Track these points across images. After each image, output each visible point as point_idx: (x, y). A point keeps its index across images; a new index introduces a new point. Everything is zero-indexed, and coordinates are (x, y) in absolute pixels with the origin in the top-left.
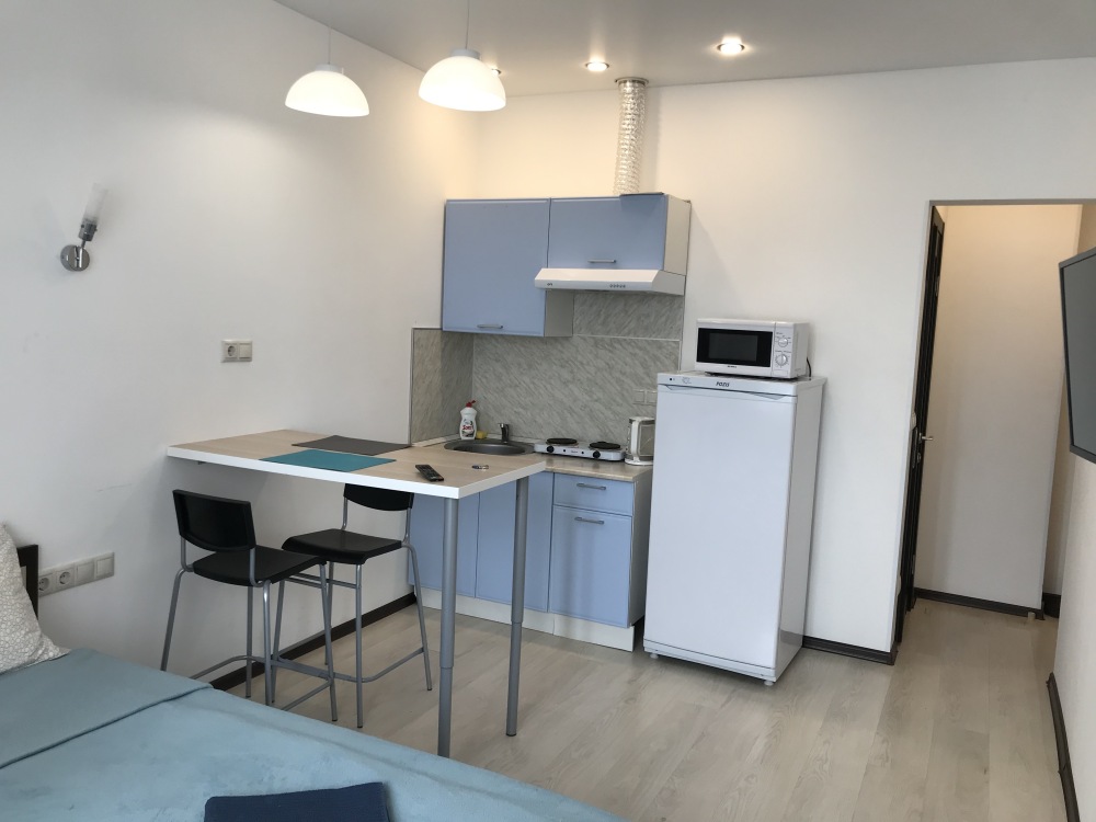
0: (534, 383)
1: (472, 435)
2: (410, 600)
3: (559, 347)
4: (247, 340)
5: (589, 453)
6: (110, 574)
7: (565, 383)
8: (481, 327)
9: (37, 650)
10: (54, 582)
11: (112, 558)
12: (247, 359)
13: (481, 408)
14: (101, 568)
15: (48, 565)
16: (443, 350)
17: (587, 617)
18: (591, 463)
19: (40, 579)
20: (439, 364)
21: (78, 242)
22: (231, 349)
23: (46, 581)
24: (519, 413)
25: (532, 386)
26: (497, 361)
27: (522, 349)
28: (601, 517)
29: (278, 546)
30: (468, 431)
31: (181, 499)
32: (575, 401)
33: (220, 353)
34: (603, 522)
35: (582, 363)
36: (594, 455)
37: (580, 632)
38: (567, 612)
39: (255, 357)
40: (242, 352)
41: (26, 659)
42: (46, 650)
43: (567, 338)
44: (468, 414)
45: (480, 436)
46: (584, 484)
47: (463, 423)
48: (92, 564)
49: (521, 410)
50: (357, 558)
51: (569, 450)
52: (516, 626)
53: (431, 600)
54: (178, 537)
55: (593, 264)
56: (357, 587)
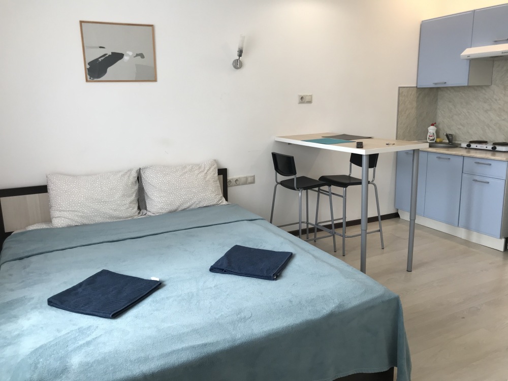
0: (468, 112)
1: (433, 140)
2: (396, 216)
3: (484, 91)
4: (311, 94)
5: (490, 147)
6: (253, 182)
7: (486, 111)
8: (436, 84)
9: (219, 201)
10: (233, 182)
11: (254, 176)
12: (310, 102)
13: (441, 126)
14: (250, 180)
15: (231, 176)
16: (418, 97)
17: (478, 231)
18: (491, 153)
19: (228, 181)
20: (415, 104)
21: (238, 58)
22: (302, 98)
23: (230, 181)
24: (459, 129)
25: (467, 114)
26: (450, 102)
27: (463, 94)
28: (487, 180)
29: (317, 179)
30: (431, 138)
31: (274, 156)
32: (491, 120)
33: (297, 100)
34: (488, 183)
35: (496, 100)
36: (492, 148)
37: (475, 238)
38: (467, 227)
39: (313, 101)
40: (307, 99)
41: (215, 203)
42: (222, 202)
43: (488, 86)
44: (432, 130)
45: (438, 140)
46: (479, 162)
47: (429, 134)
48: (247, 178)
49: (461, 127)
50: (345, 185)
51: (479, 146)
52: (412, 221)
53: (405, 216)
54: (274, 171)
55: (496, 42)
56: (344, 197)
